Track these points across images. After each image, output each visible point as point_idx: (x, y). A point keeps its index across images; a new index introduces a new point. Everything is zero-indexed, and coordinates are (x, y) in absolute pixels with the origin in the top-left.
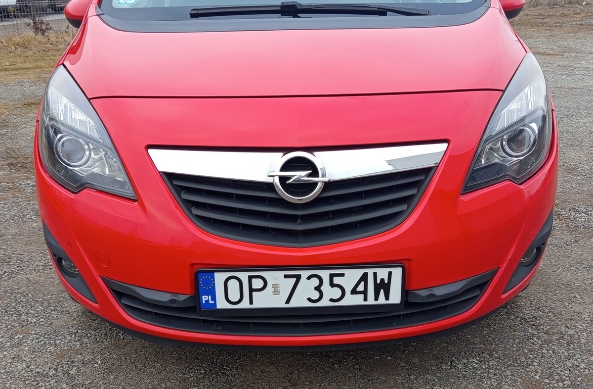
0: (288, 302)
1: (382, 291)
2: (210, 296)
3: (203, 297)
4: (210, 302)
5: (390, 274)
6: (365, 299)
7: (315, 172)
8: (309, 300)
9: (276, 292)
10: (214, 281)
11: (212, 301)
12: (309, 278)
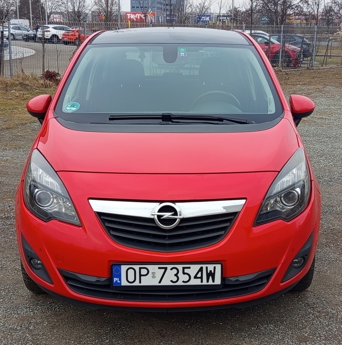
0: (160, 282)
1: (211, 277)
2: (118, 278)
3: (115, 279)
4: (118, 282)
5: (215, 268)
6: (202, 282)
7: (176, 213)
8: (172, 281)
9: (154, 277)
10: (121, 270)
11: (119, 281)
12: (172, 269)
